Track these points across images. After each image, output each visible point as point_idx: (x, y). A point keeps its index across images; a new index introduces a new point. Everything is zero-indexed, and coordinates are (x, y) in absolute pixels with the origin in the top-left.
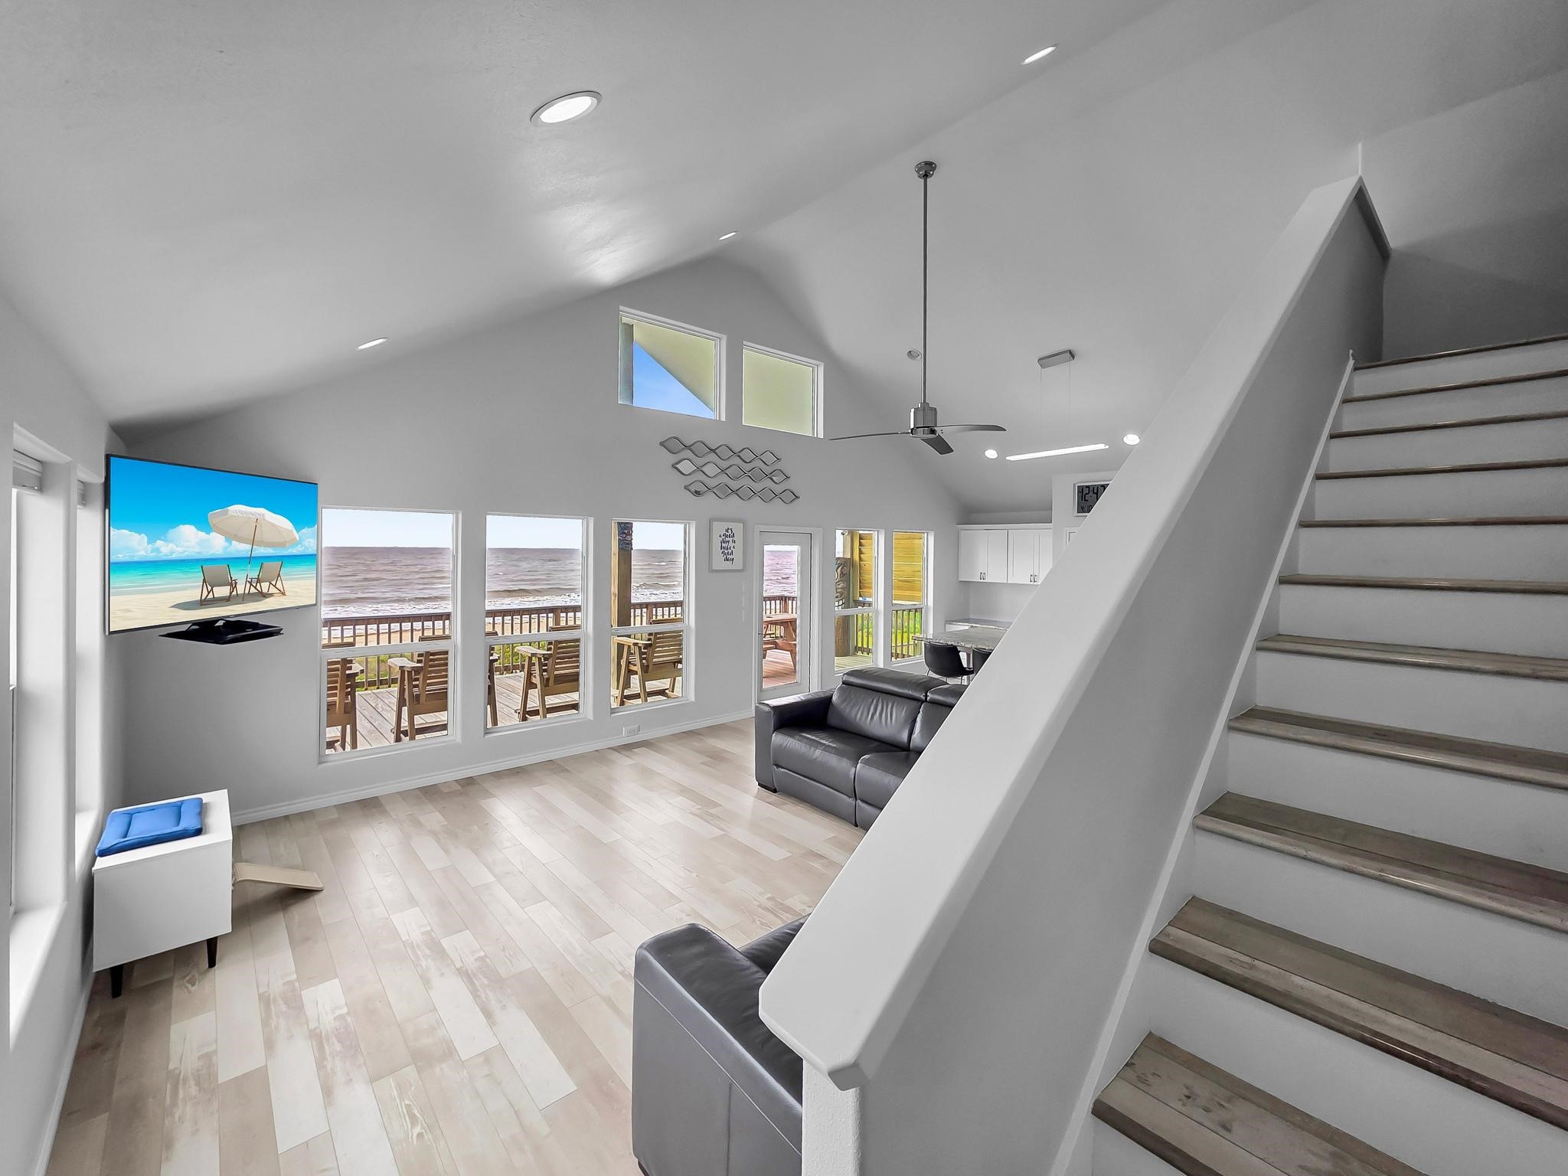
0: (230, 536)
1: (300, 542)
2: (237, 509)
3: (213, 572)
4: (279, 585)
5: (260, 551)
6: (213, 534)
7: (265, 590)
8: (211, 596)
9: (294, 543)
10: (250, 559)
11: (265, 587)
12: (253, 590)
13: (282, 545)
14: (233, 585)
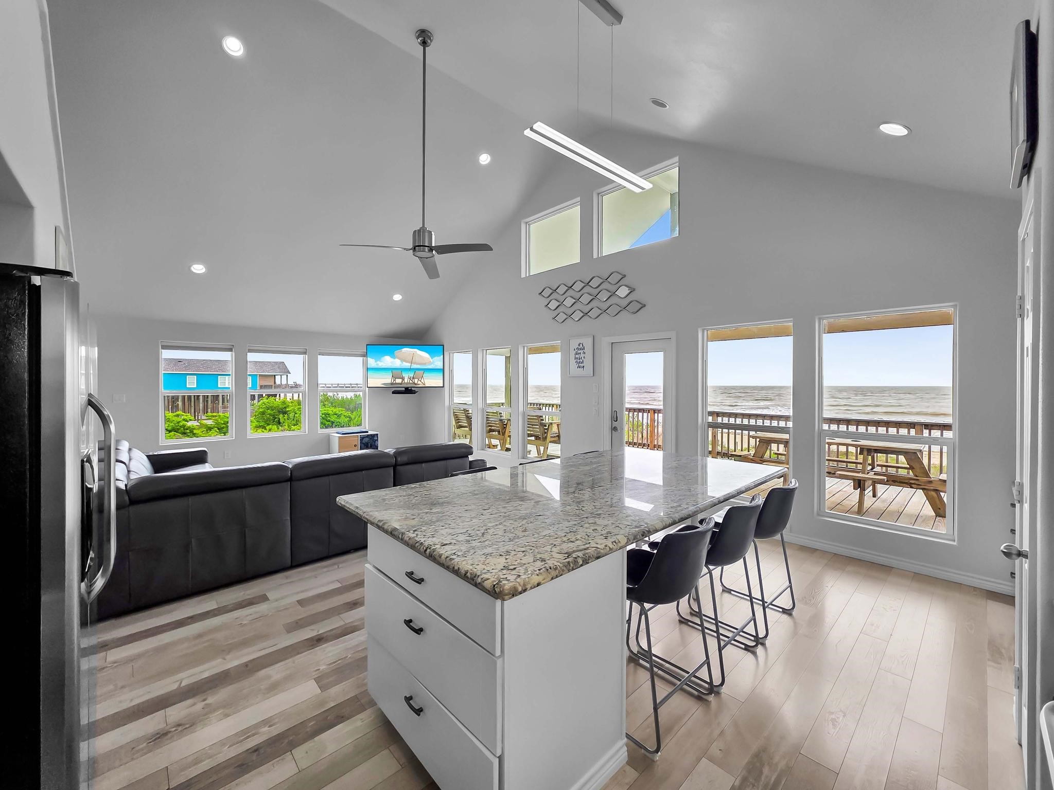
0: (403, 360)
1: (433, 363)
2: (406, 350)
3: (396, 373)
4: (422, 381)
5: (414, 366)
6: (397, 360)
7: (416, 382)
8: (394, 382)
9: (430, 363)
10: (410, 369)
11: (416, 381)
12: (411, 382)
13: (425, 364)
14: (403, 379)
